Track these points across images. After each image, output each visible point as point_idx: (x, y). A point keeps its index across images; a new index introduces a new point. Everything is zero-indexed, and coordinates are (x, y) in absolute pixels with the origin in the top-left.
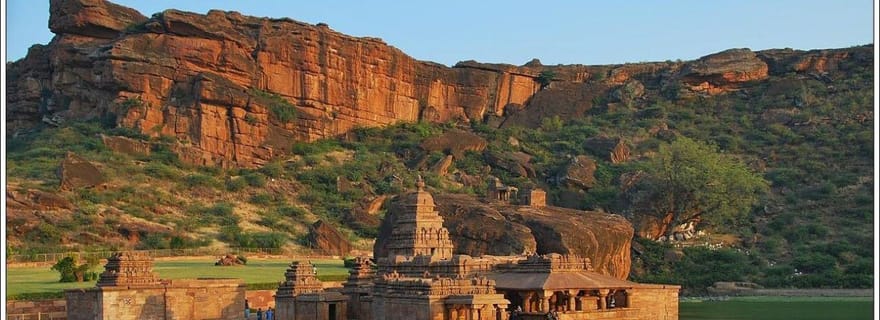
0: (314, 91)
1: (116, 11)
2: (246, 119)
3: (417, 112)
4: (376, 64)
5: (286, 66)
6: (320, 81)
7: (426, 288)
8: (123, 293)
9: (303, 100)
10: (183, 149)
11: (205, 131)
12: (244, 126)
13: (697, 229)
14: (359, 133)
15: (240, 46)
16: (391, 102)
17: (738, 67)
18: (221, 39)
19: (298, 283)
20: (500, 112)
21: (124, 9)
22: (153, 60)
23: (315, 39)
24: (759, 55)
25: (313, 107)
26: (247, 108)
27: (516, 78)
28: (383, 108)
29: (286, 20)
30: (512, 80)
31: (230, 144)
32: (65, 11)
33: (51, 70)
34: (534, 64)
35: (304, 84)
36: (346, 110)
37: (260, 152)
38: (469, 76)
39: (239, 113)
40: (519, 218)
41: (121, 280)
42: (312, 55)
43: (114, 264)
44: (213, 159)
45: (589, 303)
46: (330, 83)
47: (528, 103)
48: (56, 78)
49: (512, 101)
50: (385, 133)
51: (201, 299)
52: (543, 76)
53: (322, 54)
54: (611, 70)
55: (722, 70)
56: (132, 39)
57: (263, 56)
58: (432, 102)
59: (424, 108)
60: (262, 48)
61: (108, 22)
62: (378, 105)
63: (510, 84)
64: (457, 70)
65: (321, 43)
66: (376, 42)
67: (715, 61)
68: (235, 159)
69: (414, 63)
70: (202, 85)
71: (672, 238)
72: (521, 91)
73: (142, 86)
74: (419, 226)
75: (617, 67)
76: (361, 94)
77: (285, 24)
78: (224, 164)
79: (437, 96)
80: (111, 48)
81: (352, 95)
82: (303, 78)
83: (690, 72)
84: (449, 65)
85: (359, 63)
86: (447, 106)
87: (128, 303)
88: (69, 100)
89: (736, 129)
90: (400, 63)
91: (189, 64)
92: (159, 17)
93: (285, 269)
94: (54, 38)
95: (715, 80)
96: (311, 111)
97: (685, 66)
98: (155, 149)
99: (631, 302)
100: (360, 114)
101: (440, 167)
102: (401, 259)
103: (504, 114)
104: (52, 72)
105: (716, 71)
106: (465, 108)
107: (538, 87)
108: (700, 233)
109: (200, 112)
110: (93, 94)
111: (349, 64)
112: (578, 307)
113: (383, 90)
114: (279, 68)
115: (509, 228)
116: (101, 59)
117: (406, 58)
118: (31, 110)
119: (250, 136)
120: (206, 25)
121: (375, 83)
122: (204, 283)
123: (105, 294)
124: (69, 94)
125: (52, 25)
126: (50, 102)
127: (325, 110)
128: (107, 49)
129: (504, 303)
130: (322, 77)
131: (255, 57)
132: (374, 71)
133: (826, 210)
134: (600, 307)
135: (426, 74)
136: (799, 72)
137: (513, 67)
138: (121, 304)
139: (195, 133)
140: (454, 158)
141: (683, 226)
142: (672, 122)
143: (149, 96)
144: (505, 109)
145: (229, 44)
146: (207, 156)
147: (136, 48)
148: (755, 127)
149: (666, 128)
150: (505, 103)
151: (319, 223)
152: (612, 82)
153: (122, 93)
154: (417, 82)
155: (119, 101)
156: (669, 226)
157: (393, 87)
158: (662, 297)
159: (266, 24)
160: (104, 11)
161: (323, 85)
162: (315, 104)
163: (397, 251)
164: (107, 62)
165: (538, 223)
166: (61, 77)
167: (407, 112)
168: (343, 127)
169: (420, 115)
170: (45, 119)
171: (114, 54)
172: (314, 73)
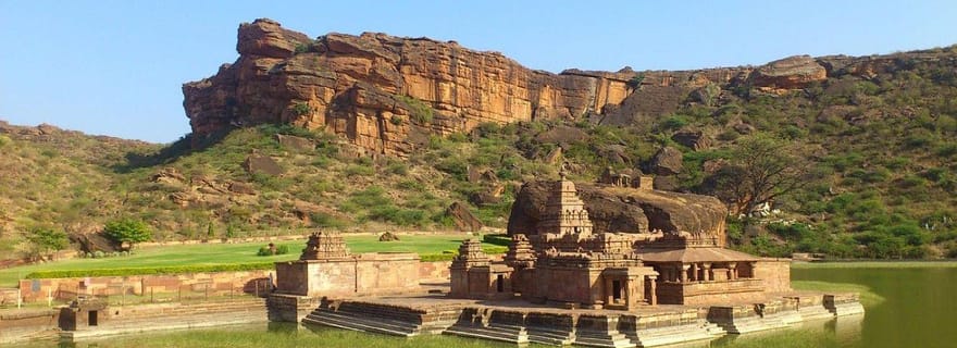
0: (446, 96)
1: (289, 35)
2: (393, 121)
3: (530, 111)
4: (497, 73)
5: (423, 76)
6: (451, 88)
7: (586, 262)
8: (324, 265)
9: (437, 104)
10: (342, 145)
11: (359, 130)
12: (391, 127)
13: (772, 208)
14: (484, 130)
15: (387, 60)
16: (510, 104)
17: (800, 71)
18: (372, 56)
19: (470, 256)
20: (599, 111)
21: (295, 33)
22: (318, 73)
23: (447, 54)
24: (819, 61)
25: (446, 109)
26: (393, 111)
27: (612, 83)
28: (503, 108)
29: (424, 39)
30: (609, 84)
31: (379, 141)
32: (250, 37)
33: (236, 84)
34: (626, 70)
35: (438, 91)
36: (472, 111)
37: (404, 147)
38: (572, 83)
39: (387, 115)
40: (632, 200)
41: (320, 255)
42: (445, 68)
43: (314, 241)
44: (366, 153)
45: (720, 274)
46: (460, 89)
47: (622, 103)
48: (241, 90)
49: (609, 102)
50: (506, 130)
51: (385, 270)
52: (633, 82)
53: (453, 66)
54: (691, 75)
55: (787, 73)
56: (302, 58)
57: (405, 69)
58: (543, 103)
59: (536, 109)
60: (404, 62)
61: (282, 44)
62: (498, 107)
63: (608, 88)
64: (563, 77)
65: (452, 57)
66: (496, 55)
67: (781, 66)
68: (383, 153)
69: (527, 71)
70: (357, 93)
71: (751, 216)
72: (616, 94)
73: (310, 95)
74: (564, 209)
75: (696, 72)
76: (484, 97)
77: (423, 42)
78: (375, 158)
79: (546, 99)
80: (285, 64)
81: (477, 99)
82: (437, 86)
83: (758, 77)
84: (556, 73)
85: (483, 72)
86: (555, 106)
87: (327, 272)
88: (251, 106)
89: (800, 122)
90: (517, 72)
91: (346, 76)
92: (324, 39)
93: (458, 245)
94: (239, 59)
95: (782, 82)
96: (444, 112)
97: (755, 72)
98: (320, 145)
99: (755, 273)
100: (483, 114)
101: (551, 157)
102: (551, 236)
103: (603, 113)
104: (237, 85)
105: (782, 74)
106: (570, 108)
107: (631, 91)
108: (776, 212)
109: (355, 116)
110: (270, 102)
111: (475, 75)
112: (711, 278)
113: (502, 94)
114: (417, 78)
115: (626, 208)
116: (277, 74)
117: (520, 67)
118: (220, 115)
119: (395, 134)
120: (361, 44)
121: (496, 88)
122: (386, 257)
123: (309, 266)
124: (250, 102)
125: (239, 49)
126: (235, 109)
127: (455, 111)
128: (282, 65)
129: (653, 274)
130: (453, 85)
131: (399, 69)
132: (495, 79)
133: (882, 191)
134: (729, 278)
135: (537, 81)
136: (853, 74)
137: (609, 73)
138: (322, 274)
139: (352, 133)
140: (562, 150)
141: (760, 206)
142: (746, 117)
143: (314, 102)
144: (603, 108)
145: (378, 59)
146: (361, 151)
147: (304, 64)
148: (818, 121)
149: (741, 122)
150: (603, 104)
151: (455, 204)
152: (693, 85)
153: (293, 101)
154: (530, 88)
155: (291, 107)
156: (749, 206)
157: (510, 93)
158: (776, 268)
159: (406, 42)
160: (280, 36)
161: (454, 92)
162: (449, 107)
163: (546, 230)
164: (281, 77)
165: (649, 205)
166: (246, 90)
167: (522, 112)
168: (470, 125)
169: (533, 115)
170: (233, 123)
171: (288, 69)
172: (446, 81)
